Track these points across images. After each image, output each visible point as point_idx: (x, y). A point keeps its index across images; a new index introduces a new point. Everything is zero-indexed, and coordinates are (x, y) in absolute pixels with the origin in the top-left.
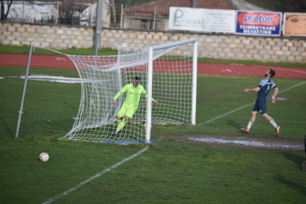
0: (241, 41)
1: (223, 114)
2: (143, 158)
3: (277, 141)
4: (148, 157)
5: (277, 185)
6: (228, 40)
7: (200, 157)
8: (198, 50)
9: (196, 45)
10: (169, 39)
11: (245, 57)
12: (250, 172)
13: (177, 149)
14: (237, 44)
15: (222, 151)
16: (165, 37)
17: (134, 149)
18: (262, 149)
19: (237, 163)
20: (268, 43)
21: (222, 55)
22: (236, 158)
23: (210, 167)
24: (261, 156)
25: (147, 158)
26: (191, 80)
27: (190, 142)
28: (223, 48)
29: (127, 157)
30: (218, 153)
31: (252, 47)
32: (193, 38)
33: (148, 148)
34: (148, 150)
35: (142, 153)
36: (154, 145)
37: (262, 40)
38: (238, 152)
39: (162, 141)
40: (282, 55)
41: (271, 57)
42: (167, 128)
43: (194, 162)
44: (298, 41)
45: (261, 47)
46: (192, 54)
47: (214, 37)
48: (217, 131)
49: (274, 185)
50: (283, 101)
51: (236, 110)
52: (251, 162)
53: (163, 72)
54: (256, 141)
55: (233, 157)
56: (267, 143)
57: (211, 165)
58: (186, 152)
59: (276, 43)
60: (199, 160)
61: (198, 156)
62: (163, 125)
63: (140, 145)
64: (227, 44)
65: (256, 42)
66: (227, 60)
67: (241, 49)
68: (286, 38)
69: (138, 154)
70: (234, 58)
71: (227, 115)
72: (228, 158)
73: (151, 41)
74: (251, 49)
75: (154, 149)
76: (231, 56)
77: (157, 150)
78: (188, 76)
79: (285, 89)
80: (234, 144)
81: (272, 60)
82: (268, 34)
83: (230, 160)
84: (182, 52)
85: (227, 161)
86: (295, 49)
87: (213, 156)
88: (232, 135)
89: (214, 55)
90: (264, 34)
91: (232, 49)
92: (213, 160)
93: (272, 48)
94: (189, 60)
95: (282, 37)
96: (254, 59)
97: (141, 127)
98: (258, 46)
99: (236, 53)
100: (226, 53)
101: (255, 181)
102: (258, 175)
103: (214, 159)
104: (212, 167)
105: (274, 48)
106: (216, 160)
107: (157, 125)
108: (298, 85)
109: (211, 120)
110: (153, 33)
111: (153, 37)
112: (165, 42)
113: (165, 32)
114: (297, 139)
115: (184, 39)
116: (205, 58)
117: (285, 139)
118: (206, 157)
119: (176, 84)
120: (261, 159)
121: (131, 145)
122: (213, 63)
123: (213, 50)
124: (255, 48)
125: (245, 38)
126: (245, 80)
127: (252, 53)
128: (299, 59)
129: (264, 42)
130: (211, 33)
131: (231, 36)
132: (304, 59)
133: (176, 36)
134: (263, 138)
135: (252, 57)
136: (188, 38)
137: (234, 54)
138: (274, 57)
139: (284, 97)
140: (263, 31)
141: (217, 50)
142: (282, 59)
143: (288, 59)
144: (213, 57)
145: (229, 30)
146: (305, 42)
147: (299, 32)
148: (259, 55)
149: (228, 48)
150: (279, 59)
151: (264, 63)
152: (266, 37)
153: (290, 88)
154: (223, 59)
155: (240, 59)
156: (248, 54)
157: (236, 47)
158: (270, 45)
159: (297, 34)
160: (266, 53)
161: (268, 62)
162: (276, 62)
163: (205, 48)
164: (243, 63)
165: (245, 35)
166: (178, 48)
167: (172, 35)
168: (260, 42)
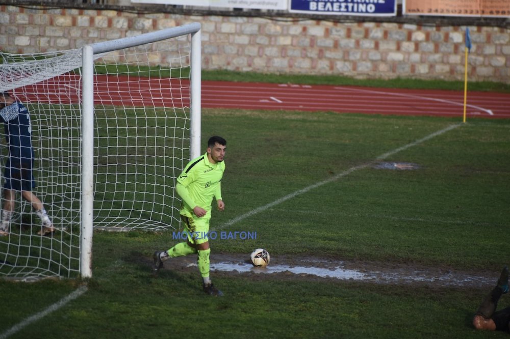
0: (305, 29)
1: (264, 204)
2: (75, 313)
3: (394, 268)
4: (87, 312)
6: (273, 27)
7: (212, 307)
8: (203, 52)
9: (198, 39)
10: (131, 26)
11: (313, 68)
13: (156, 289)
14: (293, 36)
15: (265, 292)
16: (121, 22)
17: (51, 292)
18: (360, 287)
19: (301, 320)
20: (367, 35)
21: (259, 64)
22: (297, 309)
23: (238, 332)
24: (358, 303)
25: (84, 314)
26: (189, 124)
27: (189, 273)
28: (261, 47)
29: (35, 311)
30: (255, 297)
31: (329, 43)
32: (189, 24)
33: (86, 289)
34: (86, 293)
35: (72, 301)
36: (100, 280)
37: (354, 26)
38: (304, 295)
39: (119, 270)
40: (400, 62)
41: (375, 68)
42: (130, 239)
43: (197, 320)
44: (438, 27)
45: (351, 43)
46: (189, 61)
47: (240, 20)
50: (407, 170)
51: (296, 193)
52: (334, 317)
53: (118, 104)
54: (345, 268)
55: (291, 306)
56: (372, 272)
57: (238, 326)
58: (179, 296)
59: (386, 34)
60: (211, 315)
61: (207, 305)
62: (122, 232)
63: (67, 281)
64: (270, 36)
65: (339, 32)
66: (272, 75)
67: (305, 49)
68: (411, 21)
69: (62, 303)
70: (287, 70)
71: (274, 207)
72: (279, 310)
73: (88, 32)
74: (327, 48)
75: (101, 291)
76: (280, 64)
77: (107, 292)
78: (180, 114)
79: (410, 142)
80: (293, 275)
81: (378, 75)
82: (367, 12)
83: (284, 314)
84: (163, 58)
85: (276, 315)
86: (431, 46)
87: (243, 306)
88: (288, 253)
89: (241, 64)
90: (358, 12)
91: (284, 48)
92: (244, 315)
93: (377, 46)
94: (182, 76)
95: (400, 20)
96: (335, 72)
97: (67, 238)
98: (343, 42)
99: (292, 59)
100: (269, 59)
103: (245, 312)
104: (241, 331)
105: (383, 46)
106: (250, 315)
107: (106, 233)
108: (439, 133)
109: (238, 219)
110: (92, 13)
111: (92, 20)
112: (123, 33)
113: (120, 10)
114: (442, 261)
115: (169, 26)
116: (220, 72)
117: (412, 261)
118: (226, 307)
119: (151, 132)
120: (357, 311)
121: (43, 282)
122: (239, 83)
123: (238, 51)
124: (336, 45)
125: (314, 22)
126: (315, 121)
127: (329, 59)
128: (441, 70)
129: (358, 32)
130: (231, 10)
131: (279, 19)
132: (452, 71)
133: (148, 19)
134: (361, 260)
135: (332, 68)
136: (178, 24)
137: (289, 62)
138: (383, 67)
139: (408, 162)
140: (356, 6)
141: (246, 52)
142: (401, 71)
143: (417, 72)
144: (238, 68)
145: (276, 4)
146: (456, 30)
147: (440, 7)
148: (347, 64)
149: (273, 46)
150: (394, 71)
151: (360, 81)
152: (361, 20)
153: (421, 141)
154: (262, 74)
155: (303, 72)
156: (320, 61)
157: (292, 45)
158: (373, 39)
159: (437, 11)
160: (364, 56)
161: (369, 80)
162: (386, 78)
163: (218, 46)
164: (311, 82)
165: (314, 15)
166: (154, 48)
167: (139, 17)
168: (349, 31)
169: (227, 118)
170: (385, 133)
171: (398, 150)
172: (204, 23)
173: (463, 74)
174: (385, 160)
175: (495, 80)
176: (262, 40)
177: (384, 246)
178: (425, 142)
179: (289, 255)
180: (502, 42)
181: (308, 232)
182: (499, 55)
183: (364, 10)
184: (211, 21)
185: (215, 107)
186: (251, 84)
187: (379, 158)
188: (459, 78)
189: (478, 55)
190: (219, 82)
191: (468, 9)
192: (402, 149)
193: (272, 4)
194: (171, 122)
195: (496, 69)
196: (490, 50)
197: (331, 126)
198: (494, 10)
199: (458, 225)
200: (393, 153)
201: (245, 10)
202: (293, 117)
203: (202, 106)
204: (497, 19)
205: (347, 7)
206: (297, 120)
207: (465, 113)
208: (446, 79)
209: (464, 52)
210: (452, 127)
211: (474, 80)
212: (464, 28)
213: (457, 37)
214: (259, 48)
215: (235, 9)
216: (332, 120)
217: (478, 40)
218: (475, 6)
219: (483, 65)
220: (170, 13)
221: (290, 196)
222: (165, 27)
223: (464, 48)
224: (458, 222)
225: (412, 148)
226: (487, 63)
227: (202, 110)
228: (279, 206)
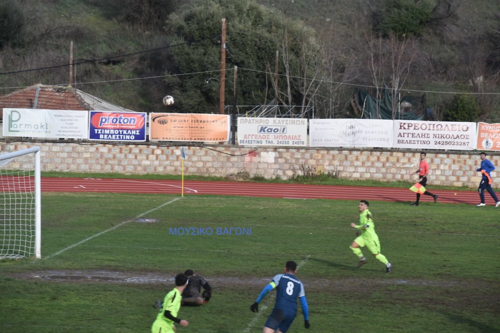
0: (97, 149)
1: (76, 243)
3: (146, 275)
5: (146, 330)
6: (80, 148)
7: (47, 299)
8: (41, 162)
9: (38, 155)
10: (3, 149)
11: (102, 169)
12: (112, 316)
13: (17, 290)
14: (91, 153)
15: (76, 290)
18: (127, 286)
19: (96, 304)
20: (130, 151)
21: (73, 168)
22: (94, 298)
23: (61, 312)
24: (126, 294)
26: (34, 201)
27: (34, 281)
28: (74, 159)
30: (71, 293)
31: (111, 156)
32: (35, 147)
37: (124, 147)
38: (97, 290)
40: (148, 166)
41: (135, 169)
43: (39, 306)
45: (122, 156)
46: (34, 167)
47: (62, 144)
48: (69, 265)
49: (142, 330)
50: (153, 223)
51: (93, 236)
52: (113, 302)
55: (90, 297)
56: (134, 277)
57: (61, 309)
58: (29, 293)
59: (140, 150)
60: (46, 303)
61: (45, 298)
64: (79, 153)
65: (116, 150)
66: (80, 174)
67: (97, 159)
68: (154, 144)
70: (88, 171)
71: (81, 244)
72: (84, 299)
74: (110, 159)
76: (84, 168)
78: (29, 196)
79: (154, 208)
81: (137, 173)
82: (130, 139)
83: (86, 301)
84: (21, 166)
85: (82, 302)
86: (164, 157)
87: (64, 298)
88: (89, 269)
89: (63, 168)
90: (125, 139)
91: (86, 159)
93: (136, 157)
94: (30, 175)
95: (148, 143)
96: (114, 171)
98: (118, 155)
99: (91, 165)
100: (79, 165)
101: (119, 327)
102: (122, 319)
103: (66, 301)
104: (63, 311)
105: (139, 157)
106: (68, 302)
108: (169, 202)
109: (62, 251)
114: (171, 270)
115: (23, 148)
116: (51, 172)
117: (155, 271)
118: (55, 299)
119: (13, 206)
120: (126, 298)
122: (62, 178)
123: (62, 161)
124: (114, 157)
125: (102, 145)
126: (104, 198)
127: (111, 164)
128: (170, 170)
129: (126, 150)
130: (58, 139)
131: (84, 144)
132: (176, 170)
133: (12, 145)
134: (128, 271)
135: (112, 169)
136: (28, 147)
137: (89, 167)
138: (139, 168)
139: (153, 218)
140: (124, 136)
141: (66, 162)
142: (149, 170)
143: (157, 171)
144: (62, 170)
145: (82, 136)
146: (177, 148)
147: (168, 137)
148: (120, 167)
149: (80, 158)
150: (145, 170)
151: (128, 175)
152: (128, 144)
153: (160, 207)
154: (75, 173)
155: (97, 172)
156: (106, 166)
157: (90, 157)
158: (134, 153)
159: (167, 139)
160: (129, 163)
161: (132, 175)
162: (141, 174)
163: (51, 159)
164: (101, 177)
165: (102, 141)
166: (16, 160)
167: (7, 144)
168: (121, 149)
169: (56, 197)
170: (141, 203)
171: (148, 212)
172: (43, 146)
173: (181, 171)
174: (141, 218)
175: (198, 175)
176: (74, 155)
177: (140, 264)
178: (162, 207)
179: (90, 270)
180: (201, 154)
181: (100, 257)
182: (200, 161)
183: (129, 139)
184: (46, 146)
185: (49, 191)
186: (69, 178)
187: (138, 216)
188: (180, 173)
189: (189, 161)
190: (52, 178)
191: (183, 138)
192: (150, 211)
193: (80, 136)
194: (24, 201)
195: (199, 168)
196: (195, 159)
197: (112, 200)
198: (197, 138)
199: (179, 251)
200: (145, 213)
201: (65, 139)
202: (92, 196)
203: (42, 191)
204: (199, 142)
205: (120, 137)
206: (94, 198)
207: (183, 192)
208: (173, 174)
209: (182, 160)
210: (176, 199)
211: (187, 174)
212: (181, 147)
213: (178, 152)
214: (73, 159)
215: (60, 139)
216: (113, 197)
217: (189, 153)
218: (187, 136)
219: (192, 166)
220: (24, 142)
221: (90, 238)
222: (21, 149)
223: (181, 158)
224: (180, 249)
225: (155, 211)
226: (193, 166)
227: (41, 193)
228: (84, 244)
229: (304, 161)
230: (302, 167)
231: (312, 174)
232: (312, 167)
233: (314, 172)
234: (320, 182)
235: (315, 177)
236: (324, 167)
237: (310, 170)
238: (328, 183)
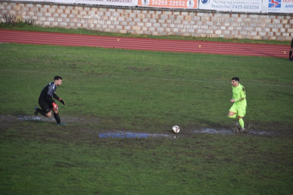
229: (6, 11)
230: (5, 16)
231: (13, 22)
232: (13, 16)
233: (14, 20)
234: (18, 27)
235: (14, 24)
236: (22, 17)
237: (11, 18)
238: (24, 29)
